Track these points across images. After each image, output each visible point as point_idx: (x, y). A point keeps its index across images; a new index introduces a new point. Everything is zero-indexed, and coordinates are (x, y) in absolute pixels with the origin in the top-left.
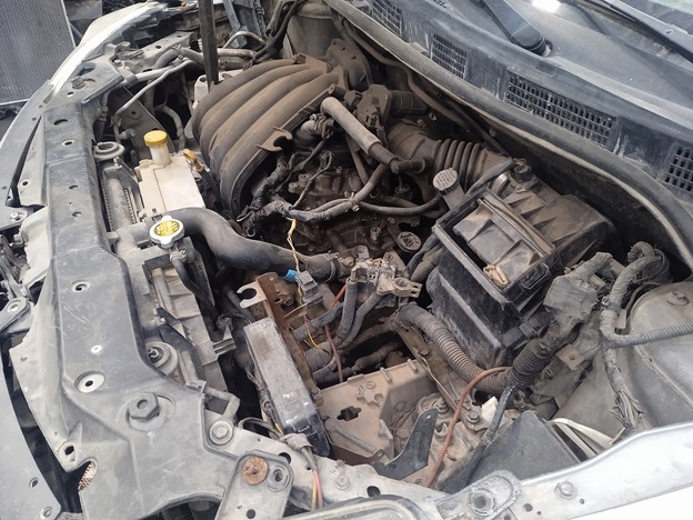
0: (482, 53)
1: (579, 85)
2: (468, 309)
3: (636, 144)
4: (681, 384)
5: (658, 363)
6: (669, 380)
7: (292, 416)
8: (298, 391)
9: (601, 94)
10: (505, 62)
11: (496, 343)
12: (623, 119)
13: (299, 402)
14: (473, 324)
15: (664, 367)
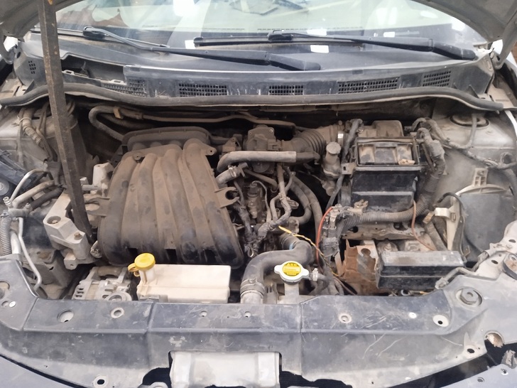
0: (317, 82)
1: (377, 72)
2: (384, 193)
3: (407, 83)
4: (487, 145)
5: (477, 145)
6: (483, 148)
7: (459, 261)
8: (442, 254)
9: (389, 71)
10: (334, 79)
11: (410, 193)
12: (403, 76)
13: (450, 255)
14: (392, 196)
15: (478, 145)
